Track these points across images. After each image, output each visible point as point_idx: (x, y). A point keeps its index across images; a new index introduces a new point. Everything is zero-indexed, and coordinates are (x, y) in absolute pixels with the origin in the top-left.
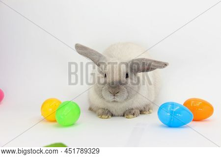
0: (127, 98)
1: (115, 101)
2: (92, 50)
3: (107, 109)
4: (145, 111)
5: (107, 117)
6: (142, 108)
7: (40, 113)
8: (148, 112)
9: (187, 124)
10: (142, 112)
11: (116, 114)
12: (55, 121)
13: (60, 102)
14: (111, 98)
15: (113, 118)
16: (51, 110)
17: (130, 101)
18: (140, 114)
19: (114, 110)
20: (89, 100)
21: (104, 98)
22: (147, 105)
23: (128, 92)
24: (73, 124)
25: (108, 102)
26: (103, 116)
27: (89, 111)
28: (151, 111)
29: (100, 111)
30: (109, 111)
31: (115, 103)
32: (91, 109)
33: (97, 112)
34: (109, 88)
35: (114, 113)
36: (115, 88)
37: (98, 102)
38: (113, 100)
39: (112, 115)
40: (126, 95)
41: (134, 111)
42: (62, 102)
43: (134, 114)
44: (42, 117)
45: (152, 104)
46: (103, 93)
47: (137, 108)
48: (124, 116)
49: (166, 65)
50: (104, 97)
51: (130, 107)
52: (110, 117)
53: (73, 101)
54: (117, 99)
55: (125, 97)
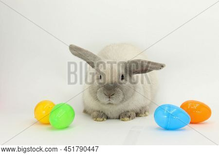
0: (123, 100)
1: (110, 103)
2: (87, 51)
3: (102, 112)
4: (141, 113)
5: (102, 119)
6: (138, 111)
7: (33, 116)
8: (144, 115)
9: (184, 127)
10: (138, 115)
11: (112, 117)
12: (49, 124)
13: (54, 104)
14: (106, 100)
15: (109, 121)
16: (44, 112)
17: (126, 103)
18: (136, 116)
19: (109, 113)
20: (84, 102)
21: (99, 101)
22: (143, 108)
23: (124, 94)
24: (67, 127)
25: (103, 104)
26: (98, 119)
27: (84, 114)
28: (147, 113)
29: (95, 114)
30: (104, 114)
31: (110, 106)
32: (85, 112)
33: (92, 115)
34: (104, 90)
35: (109, 116)
36: (110, 90)
37: (93, 105)
38: (109, 102)
39: (108, 118)
40: (121, 96)
41: (129, 114)
42: (56, 104)
43: (129, 117)
44: (35, 120)
45: (148, 107)
46: (97, 95)
47: (133, 111)
48: (119, 118)
49: (162, 66)
50: (99, 99)
51: (126, 109)
52: (105, 119)
53: (68, 103)
54: (112, 101)
55: (121, 99)
